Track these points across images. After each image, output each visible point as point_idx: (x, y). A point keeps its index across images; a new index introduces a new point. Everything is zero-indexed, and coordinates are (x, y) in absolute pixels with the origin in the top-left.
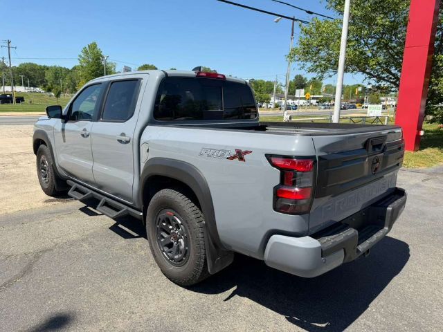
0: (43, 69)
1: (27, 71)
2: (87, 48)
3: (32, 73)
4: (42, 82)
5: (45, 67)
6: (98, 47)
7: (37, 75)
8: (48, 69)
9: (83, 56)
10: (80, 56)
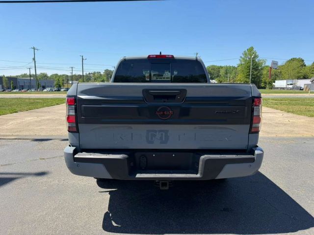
0: (219, 68)
1: (210, 70)
2: (246, 51)
3: (212, 71)
4: (218, 76)
5: (220, 67)
6: (254, 50)
7: (215, 72)
8: (222, 68)
9: (243, 57)
10: (241, 57)
